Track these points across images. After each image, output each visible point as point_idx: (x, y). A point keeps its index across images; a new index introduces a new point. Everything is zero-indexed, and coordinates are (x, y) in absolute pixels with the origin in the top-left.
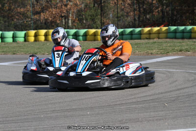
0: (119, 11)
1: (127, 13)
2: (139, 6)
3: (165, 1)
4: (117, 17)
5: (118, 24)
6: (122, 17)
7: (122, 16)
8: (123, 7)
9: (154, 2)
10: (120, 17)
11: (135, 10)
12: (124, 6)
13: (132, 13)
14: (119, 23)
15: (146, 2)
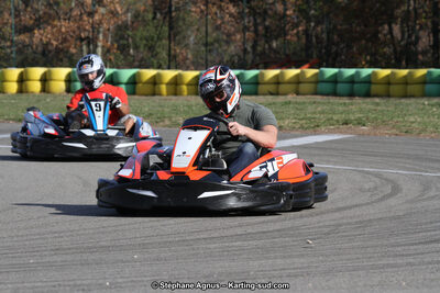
0: (210, 30)
1: (229, 35)
2: (255, 20)
3: (313, 12)
4: (206, 45)
5: (207, 60)
6: (216, 45)
7: (217, 41)
8: (219, 22)
9: (288, 13)
10: (212, 44)
11: (245, 29)
12: (222, 18)
13: (238, 37)
14: (210, 58)
15: (270, 12)
